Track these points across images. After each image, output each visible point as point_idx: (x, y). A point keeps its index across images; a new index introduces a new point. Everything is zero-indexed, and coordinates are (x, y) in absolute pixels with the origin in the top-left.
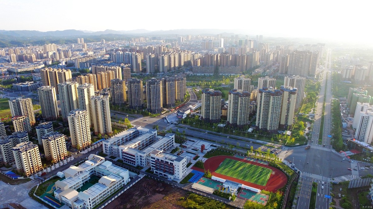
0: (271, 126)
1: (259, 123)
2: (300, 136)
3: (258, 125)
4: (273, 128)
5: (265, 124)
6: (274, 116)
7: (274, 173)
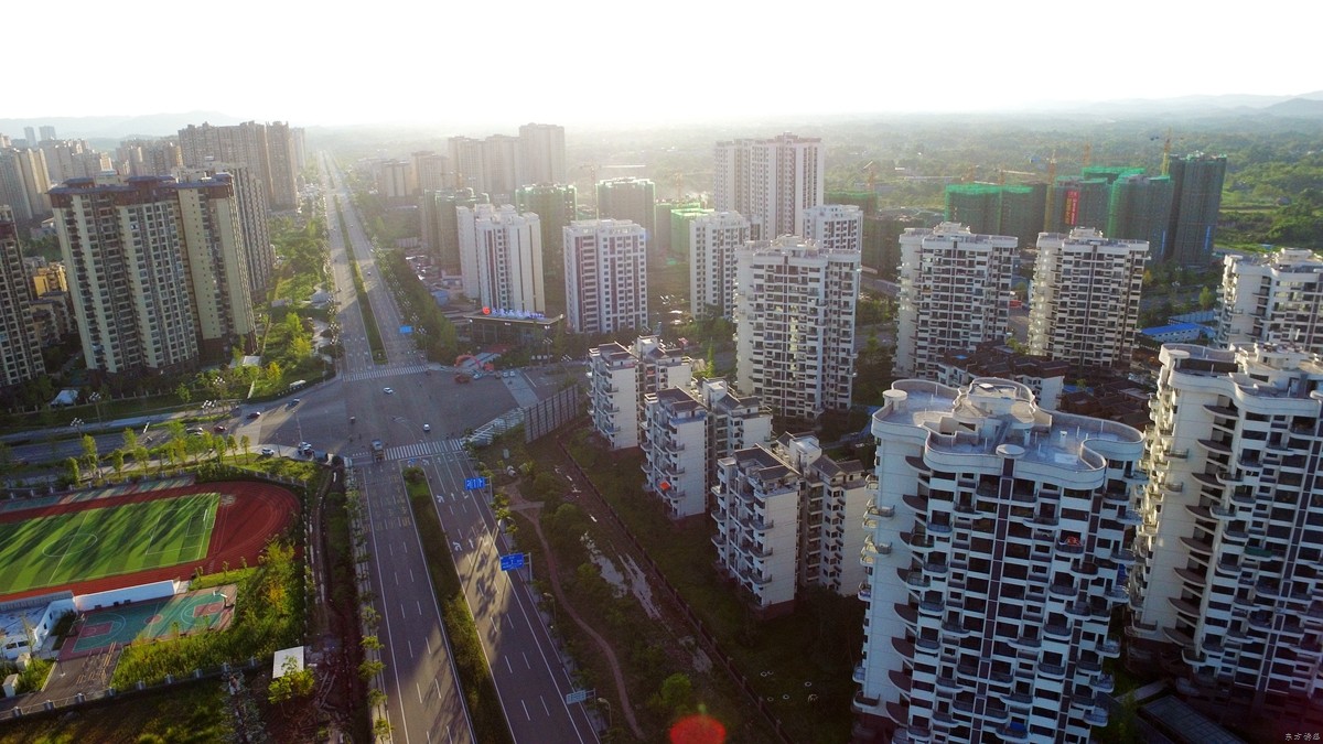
0: (161, 348)
1: (100, 352)
2: (299, 361)
3: (98, 360)
4: (174, 354)
5: (130, 344)
6: (161, 299)
7: (230, 500)
